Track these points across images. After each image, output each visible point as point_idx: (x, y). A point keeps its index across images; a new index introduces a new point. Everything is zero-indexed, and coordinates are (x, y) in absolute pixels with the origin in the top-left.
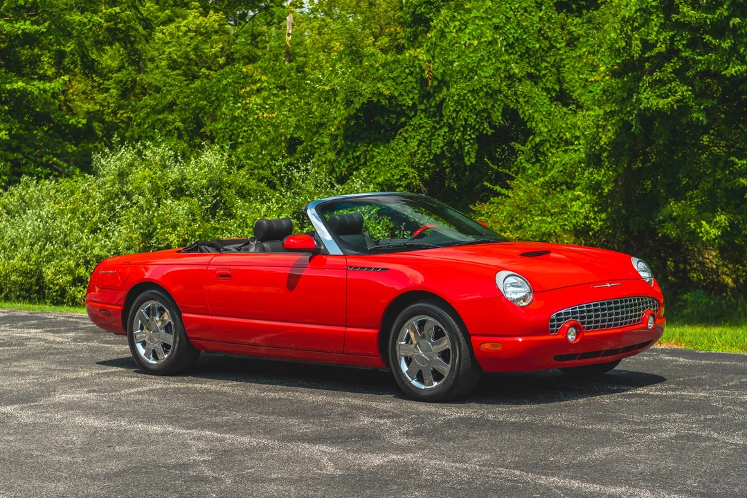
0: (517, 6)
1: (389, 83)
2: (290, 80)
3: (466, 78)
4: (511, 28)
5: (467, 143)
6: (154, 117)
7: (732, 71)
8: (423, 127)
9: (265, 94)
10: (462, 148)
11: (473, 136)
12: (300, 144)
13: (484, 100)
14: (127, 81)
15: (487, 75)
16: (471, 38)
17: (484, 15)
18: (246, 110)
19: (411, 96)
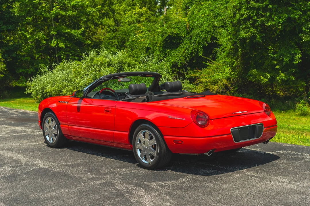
0: (219, 3)
1: (177, 29)
2: (152, 29)
3: (199, 27)
4: (216, 10)
5: (199, 49)
6: (109, 41)
7: (269, 24)
8: (187, 43)
9: (143, 33)
10: (198, 50)
11: (201, 47)
12: (150, 49)
13: (205, 35)
14: (113, 29)
15: (206, 26)
16: (202, 14)
17: (208, 6)
18: (136, 38)
19: (184, 33)
